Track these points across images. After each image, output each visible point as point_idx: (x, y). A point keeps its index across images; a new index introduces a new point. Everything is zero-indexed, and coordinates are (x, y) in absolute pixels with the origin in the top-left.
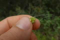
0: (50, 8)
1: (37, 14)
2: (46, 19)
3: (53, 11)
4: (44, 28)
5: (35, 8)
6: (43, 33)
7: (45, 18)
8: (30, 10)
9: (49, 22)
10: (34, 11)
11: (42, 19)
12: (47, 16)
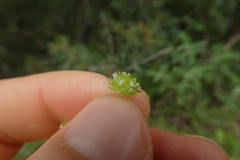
0: (186, 19)
1: (140, 50)
2: (179, 64)
3: (200, 27)
4: (180, 101)
5: (126, 27)
6: (177, 119)
7: (175, 61)
8: (110, 40)
9: (193, 73)
10: (124, 42)
11: (164, 67)
12: (182, 51)
